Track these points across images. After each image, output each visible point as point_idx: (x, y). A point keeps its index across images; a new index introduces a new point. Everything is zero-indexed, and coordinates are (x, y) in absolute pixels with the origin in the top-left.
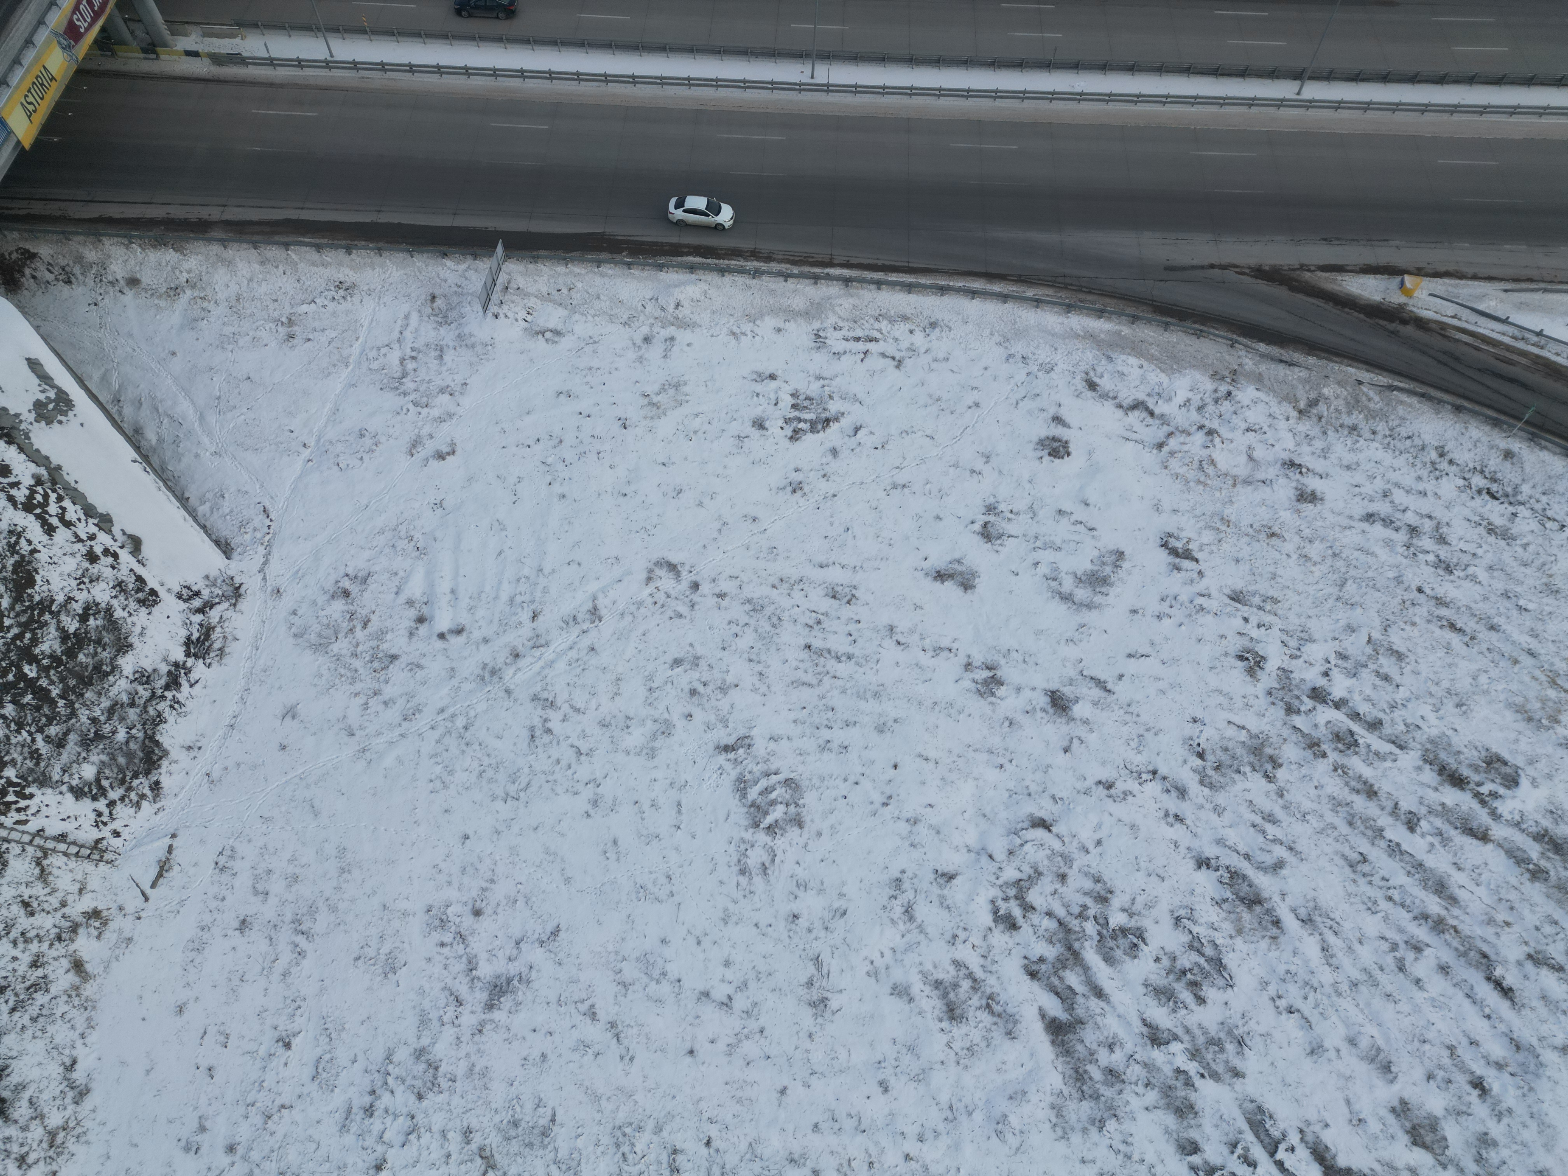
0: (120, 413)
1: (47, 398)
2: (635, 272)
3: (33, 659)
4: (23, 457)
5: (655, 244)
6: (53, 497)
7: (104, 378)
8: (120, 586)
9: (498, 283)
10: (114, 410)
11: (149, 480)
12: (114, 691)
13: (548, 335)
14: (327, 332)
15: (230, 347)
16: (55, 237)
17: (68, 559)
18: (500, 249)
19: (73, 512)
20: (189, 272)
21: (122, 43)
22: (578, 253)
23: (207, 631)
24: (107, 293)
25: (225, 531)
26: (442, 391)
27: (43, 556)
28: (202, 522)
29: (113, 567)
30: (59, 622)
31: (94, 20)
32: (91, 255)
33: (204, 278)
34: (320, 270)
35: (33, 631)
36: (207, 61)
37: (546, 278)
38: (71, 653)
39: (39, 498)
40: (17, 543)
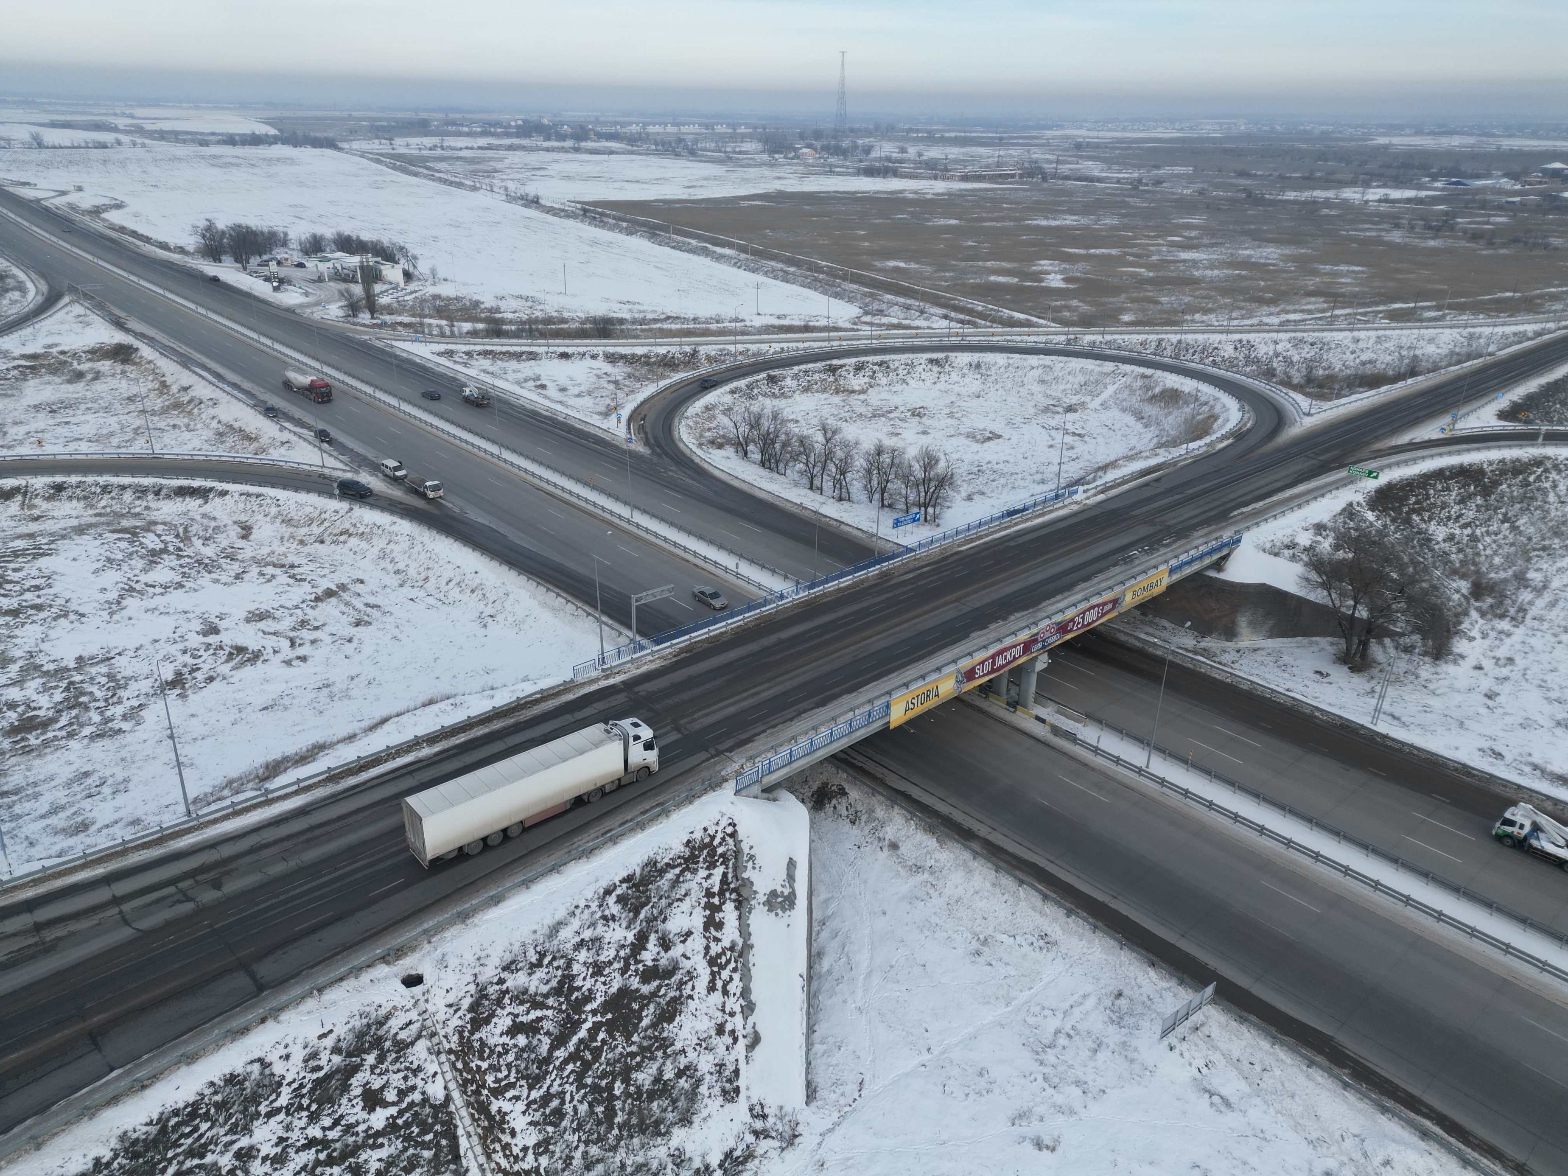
0: (818, 933)
1: (782, 892)
2: (1351, 1096)
3: (627, 1081)
4: (737, 923)
5: (1387, 1081)
6: (732, 965)
7: (827, 901)
8: (721, 1066)
9: (1191, 1018)
10: (816, 928)
11: (800, 997)
12: (653, 1152)
13: (1216, 1099)
14: (1009, 968)
15: (927, 933)
16: (866, 789)
17: (706, 1018)
18: (1210, 990)
19: (735, 987)
20: (936, 861)
21: (997, 693)
22: (1292, 1041)
23: (749, 1156)
24: (872, 843)
25: (821, 1079)
26: (1078, 1083)
27: (692, 1005)
28: (811, 1058)
29: (727, 1049)
30: (664, 1064)
31: (989, 673)
32: (880, 813)
33: (944, 872)
34: (1037, 916)
35: (644, 1057)
36: (1048, 728)
37: (1244, 1043)
38: (652, 1096)
39: (724, 960)
40: (686, 983)
